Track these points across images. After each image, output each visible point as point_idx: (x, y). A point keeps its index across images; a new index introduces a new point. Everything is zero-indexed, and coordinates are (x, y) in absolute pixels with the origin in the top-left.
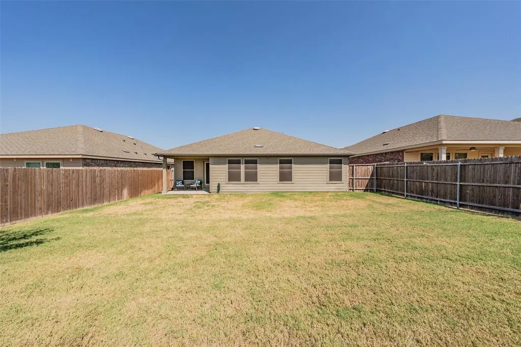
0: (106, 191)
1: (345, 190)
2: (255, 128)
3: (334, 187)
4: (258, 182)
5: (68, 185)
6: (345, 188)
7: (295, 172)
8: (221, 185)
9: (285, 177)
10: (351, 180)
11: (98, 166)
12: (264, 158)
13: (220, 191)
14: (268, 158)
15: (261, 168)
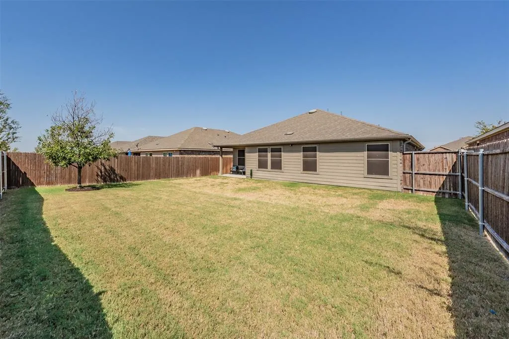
0: (185, 170)
1: (395, 190)
2: (311, 111)
3: (376, 183)
4: (282, 170)
5: (164, 165)
6: (395, 185)
7: (321, 161)
8: (253, 171)
9: (310, 166)
10: (407, 175)
11: (188, 154)
12: (288, 146)
13: (253, 176)
14: (292, 146)
15: (286, 157)
